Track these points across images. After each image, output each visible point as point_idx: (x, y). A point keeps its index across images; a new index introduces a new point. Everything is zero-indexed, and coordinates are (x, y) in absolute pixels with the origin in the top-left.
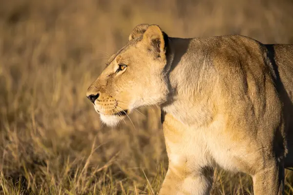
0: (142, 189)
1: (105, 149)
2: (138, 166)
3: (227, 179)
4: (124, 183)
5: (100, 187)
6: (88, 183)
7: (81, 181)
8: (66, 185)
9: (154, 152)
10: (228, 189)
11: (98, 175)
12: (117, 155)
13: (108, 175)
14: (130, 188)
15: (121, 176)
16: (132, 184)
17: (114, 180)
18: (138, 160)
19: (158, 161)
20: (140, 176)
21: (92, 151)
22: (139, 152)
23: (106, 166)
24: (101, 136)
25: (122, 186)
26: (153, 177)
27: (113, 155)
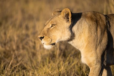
0: (33, 74)
1: (18, 57)
2: (32, 64)
3: (68, 70)
4: (26, 71)
5: (16, 73)
6: (11, 71)
7: (8, 71)
8: (2, 72)
9: (38, 58)
10: (68, 74)
11: (15, 68)
12: (23, 60)
13: (19, 68)
14: (28, 74)
15: (24, 68)
16: (29, 72)
17: (21, 70)
18: (31, 61)
19: (39, 62)
20: (32, 68)
21: (13, 58)
22: (32, 59)
23: (18, 65)
24: (16, 52)
25: (25, 73)
26: (37, 69)
27: (21, 60)
